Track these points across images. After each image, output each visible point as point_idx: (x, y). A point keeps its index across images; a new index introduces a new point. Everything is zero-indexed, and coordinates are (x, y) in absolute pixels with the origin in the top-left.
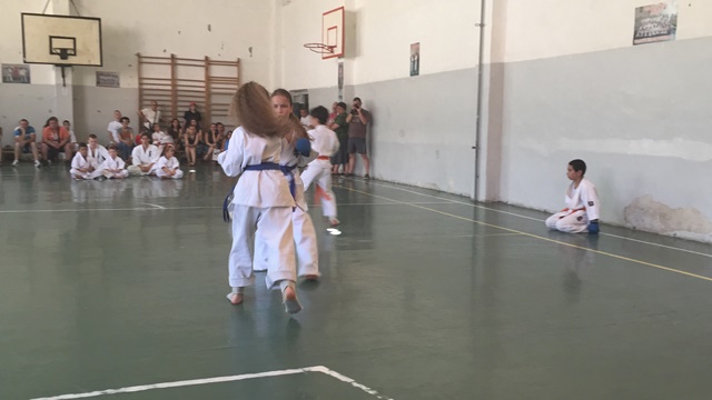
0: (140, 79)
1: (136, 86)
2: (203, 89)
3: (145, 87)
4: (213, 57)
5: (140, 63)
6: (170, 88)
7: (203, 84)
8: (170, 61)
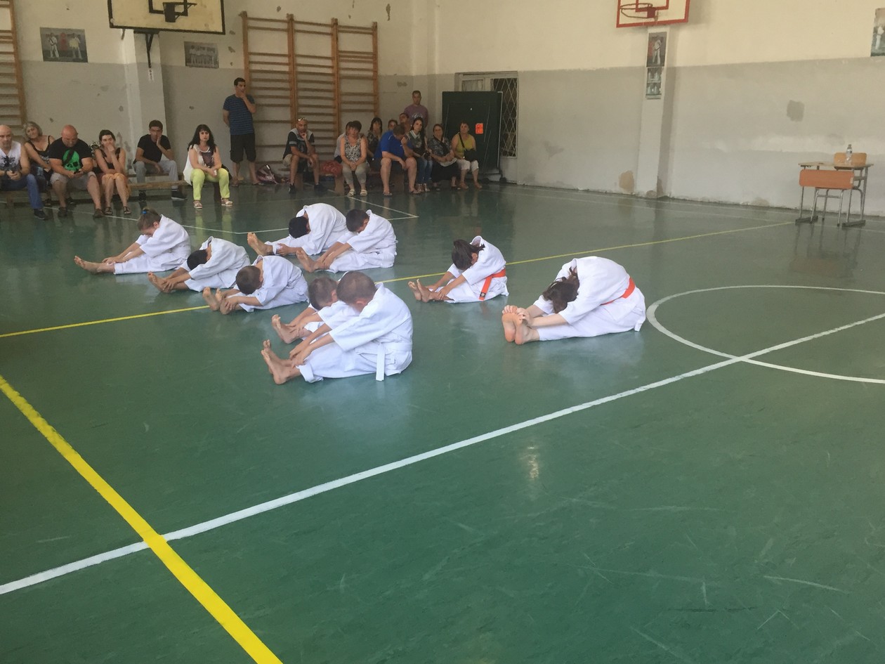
0: (247, 54)
1: (242, 66)
2: (329, 71)
3: (254, 67)
4: (343, 21)
5: (246, 28)
6: (286, 69)
7: (329, 63)
8: (284, 26)
